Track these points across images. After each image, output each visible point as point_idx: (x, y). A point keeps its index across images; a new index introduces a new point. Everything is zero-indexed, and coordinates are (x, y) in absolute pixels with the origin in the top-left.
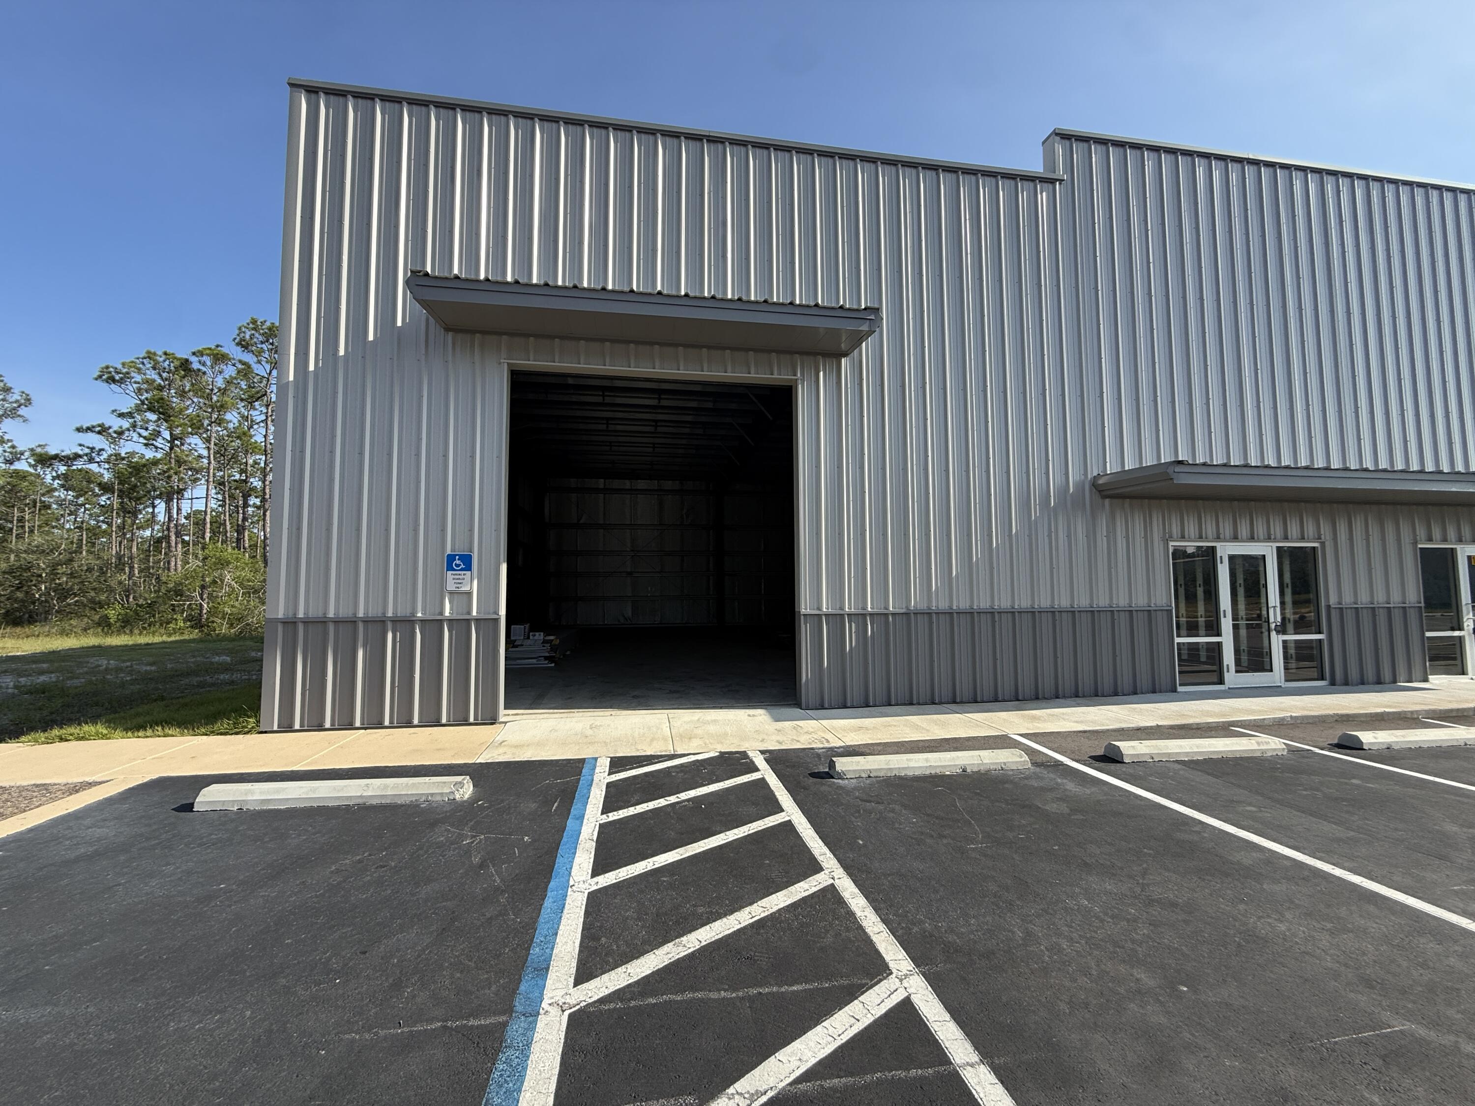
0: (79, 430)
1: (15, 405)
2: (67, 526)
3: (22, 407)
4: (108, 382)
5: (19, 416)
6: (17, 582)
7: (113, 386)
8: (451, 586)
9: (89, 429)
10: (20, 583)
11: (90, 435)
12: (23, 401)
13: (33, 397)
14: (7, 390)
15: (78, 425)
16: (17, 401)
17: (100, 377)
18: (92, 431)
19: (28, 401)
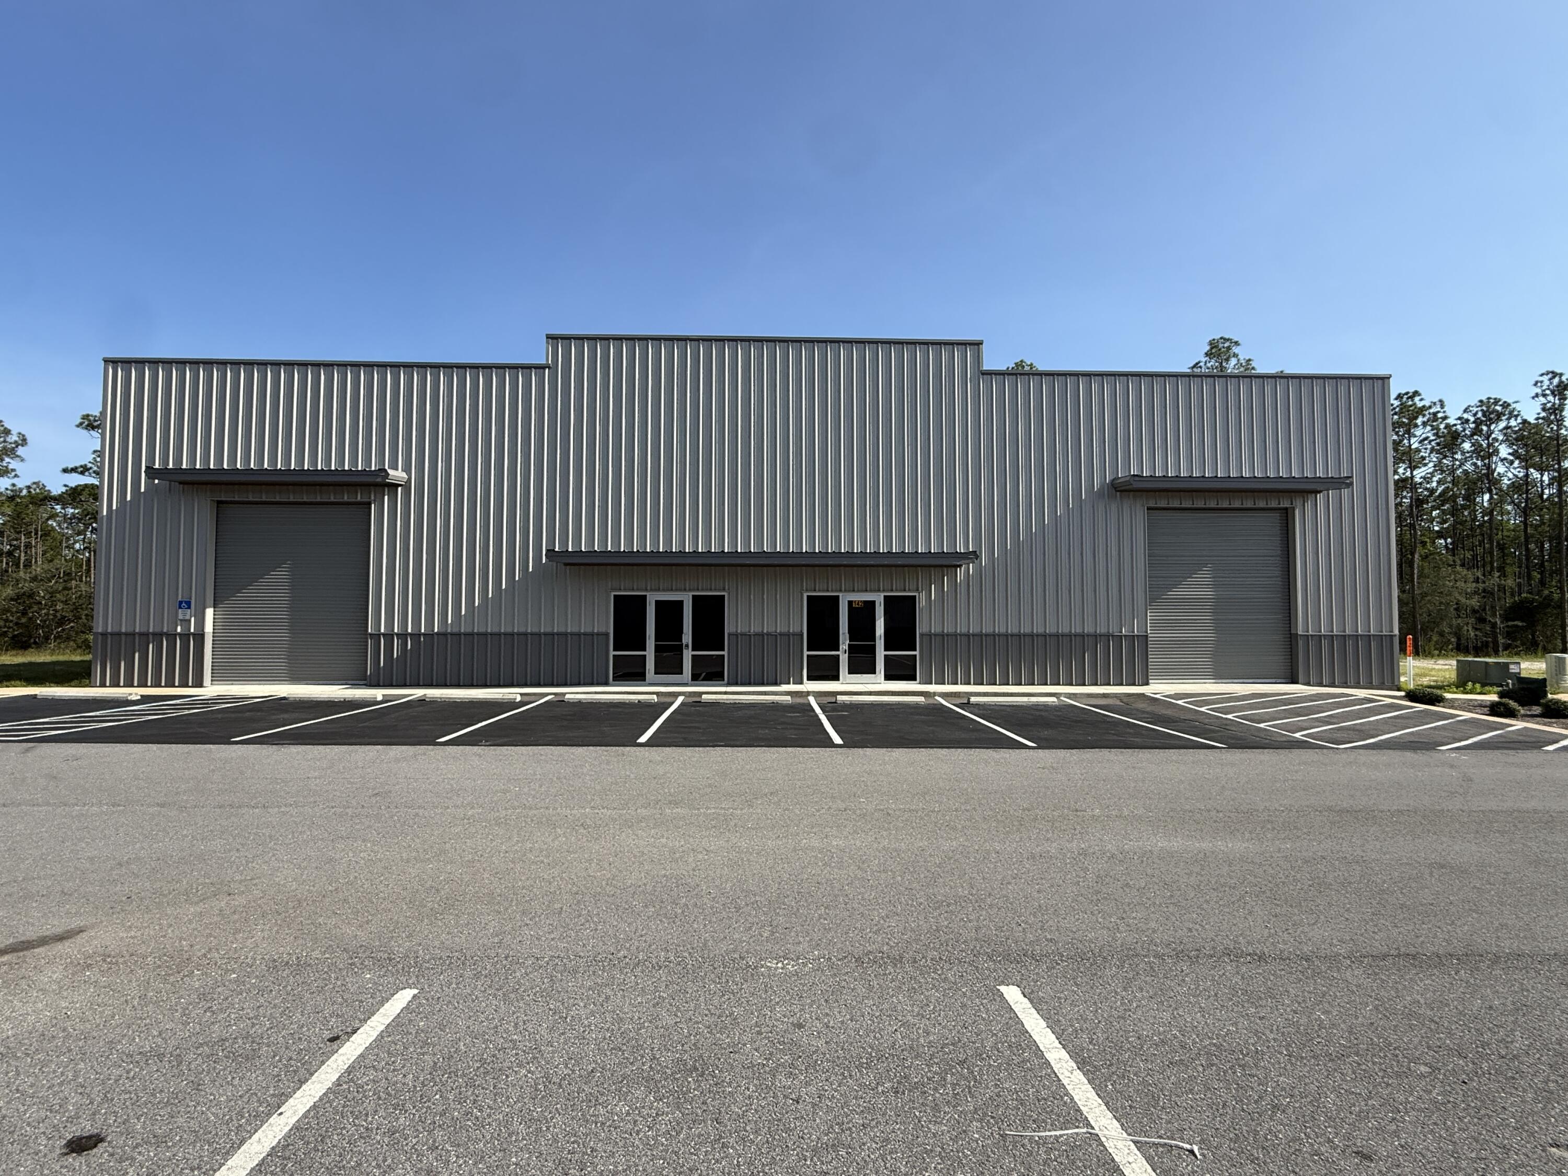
0: (65, 471)
1: (13, 446)
2: (77, 546)
3: (20, 447)
4: (87, 429)
5: (18, 456)
6: (22, 608)
7: (92, 432)
8: (181, 617)
9: (74, 470)
10: (24, 609)
11: (74, 475)
12: (20, 442)
13: (28, 437)
14: (7, 432)
15: (64, 466)
16: (16, 442)
17: (81, 424)
18: (76, 472)
19: (24, 441)
